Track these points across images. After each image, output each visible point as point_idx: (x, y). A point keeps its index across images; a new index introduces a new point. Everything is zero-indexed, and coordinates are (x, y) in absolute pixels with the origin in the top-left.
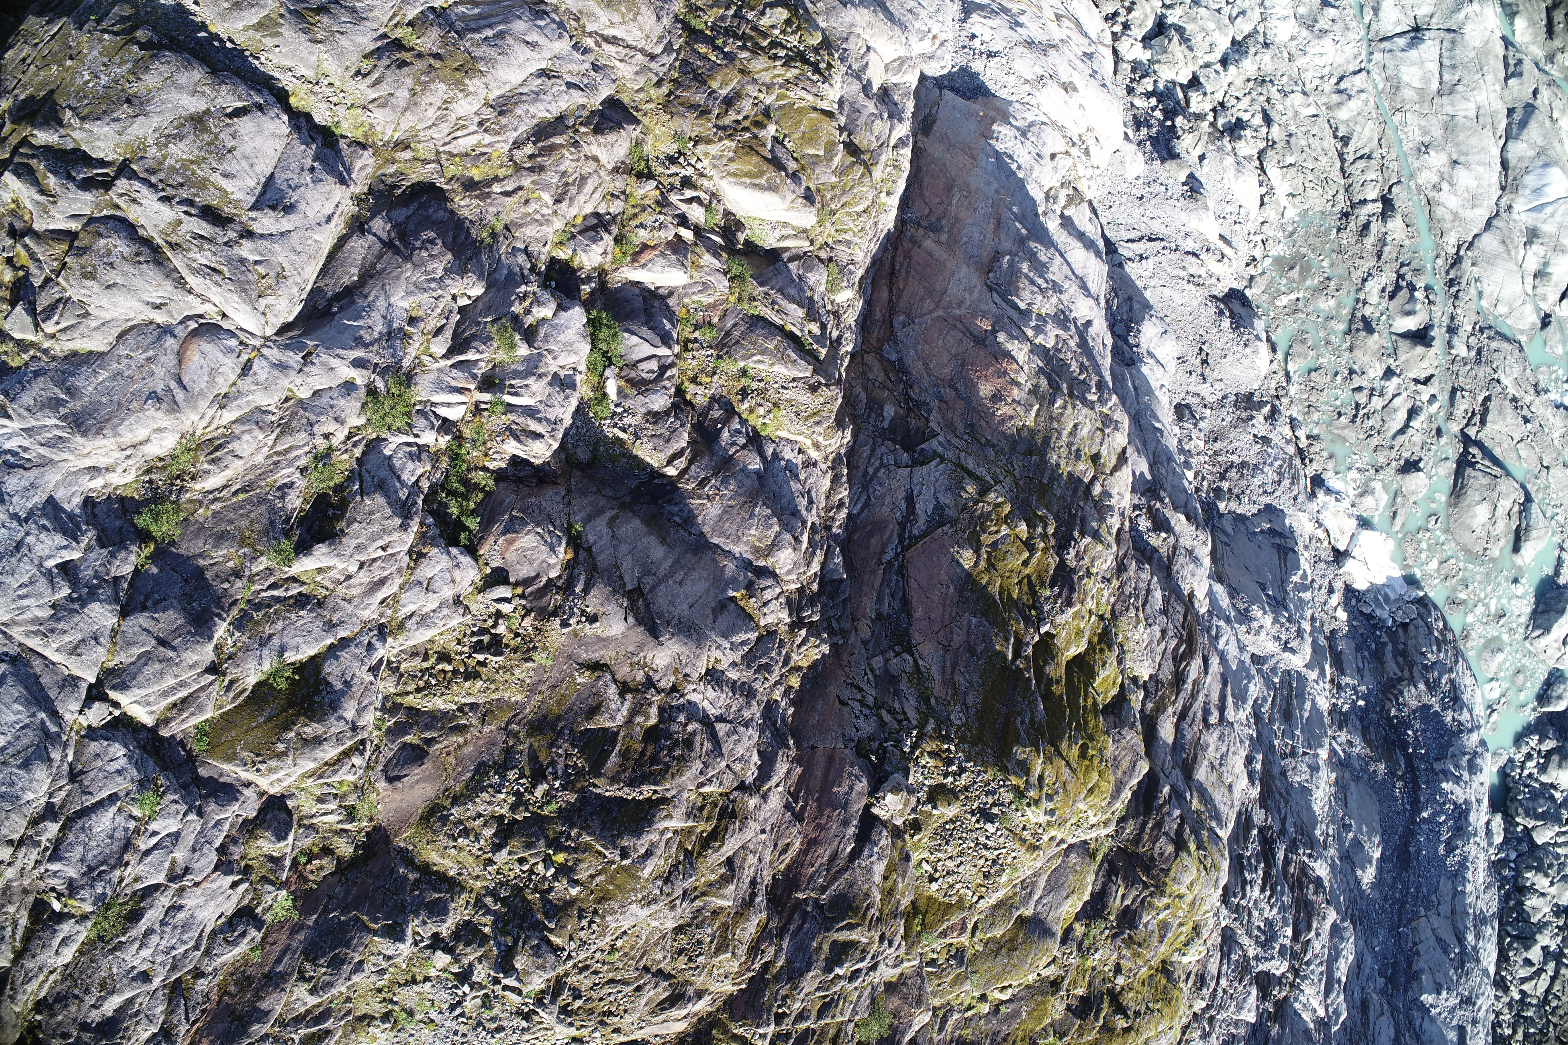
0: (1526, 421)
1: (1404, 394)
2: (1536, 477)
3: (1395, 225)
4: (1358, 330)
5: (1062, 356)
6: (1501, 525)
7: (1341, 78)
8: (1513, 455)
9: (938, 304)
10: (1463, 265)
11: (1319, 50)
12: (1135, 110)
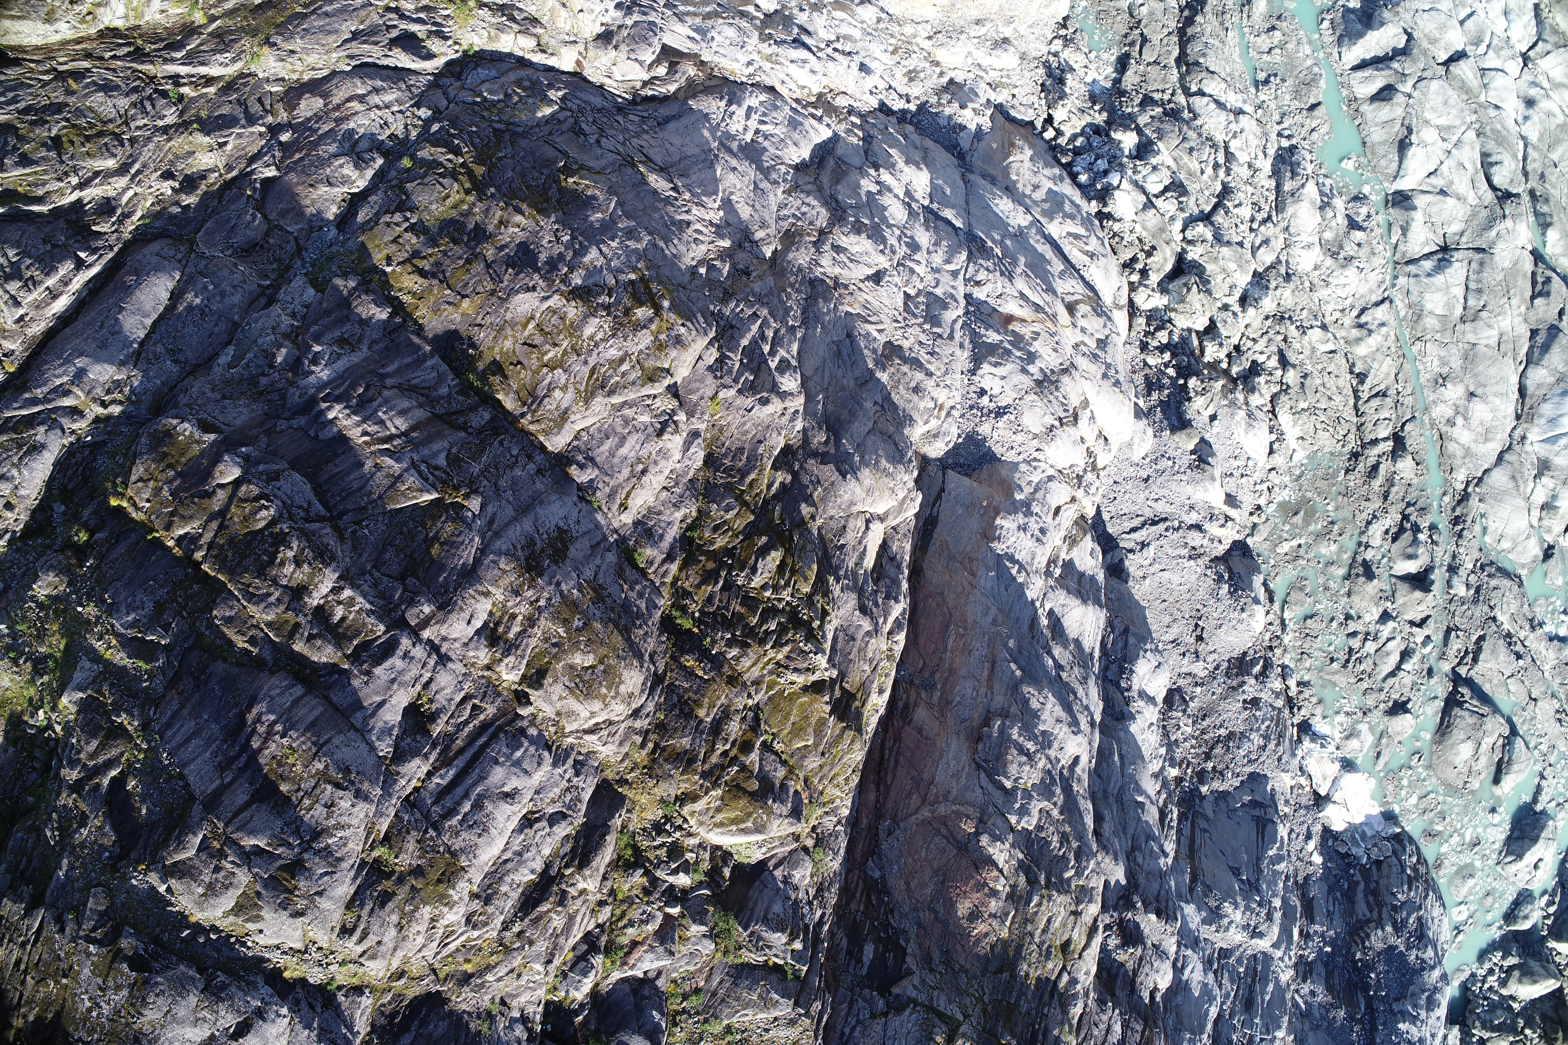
0: (1519, 656)
1: (1399, 638)
2: (1524, 710)
3: (1405, 466)
4: (1358, 575)
5: (1043, 835)
6: (1483, 760)
7: (1362, 312)
8: (1503, 690)
9: (924, 800)
10: (1470, 503)
11: (1342, 280)
12: (1147, 371)
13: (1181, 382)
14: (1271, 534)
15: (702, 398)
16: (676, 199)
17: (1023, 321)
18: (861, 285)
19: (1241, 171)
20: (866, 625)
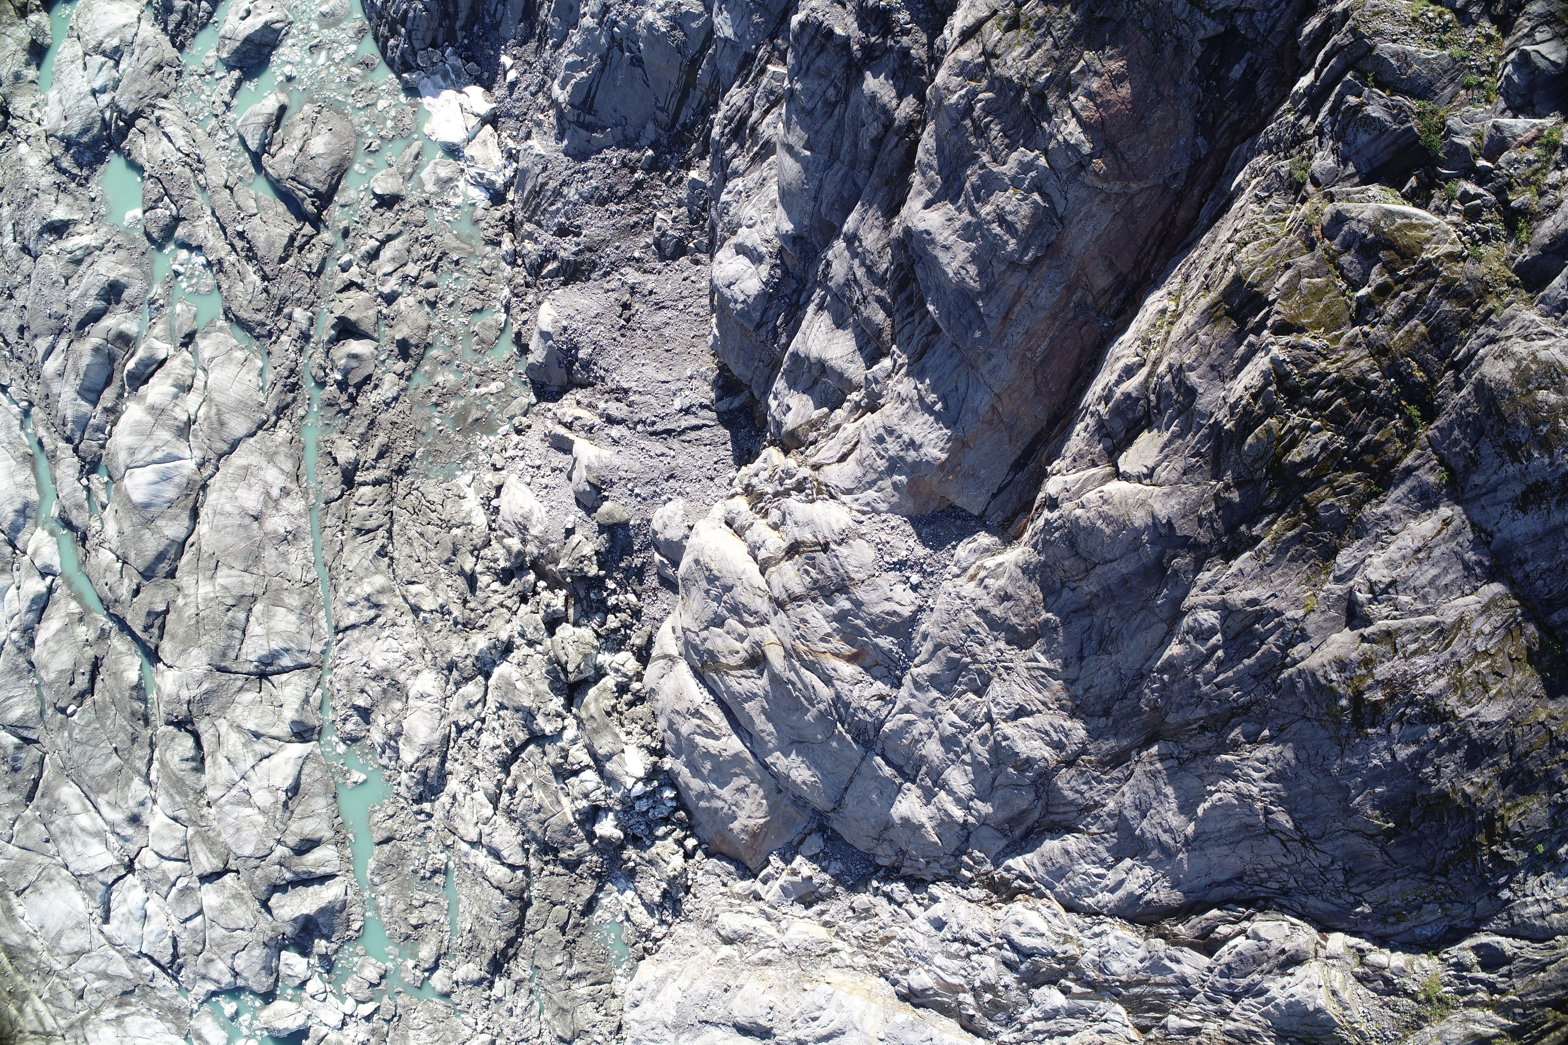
0: (241, 235)
1: (378, 274)
2: (241, 178)
3: (345, 453)
4: (417, 346)
5: (1008, 140)
6: (297, 133)
7: (371, 621)
8: (263, 203)
9: (1130, 199)
10: (275, 404)
11: (390, 656)
12: (639, 589)
13: (602, 573)
14: (508, 403)
15: (1323, 612)
16: (1271, 803)
17: (837, 655)
18: (1041, 707)
19: (486, 783)
20: (1193, 377)
